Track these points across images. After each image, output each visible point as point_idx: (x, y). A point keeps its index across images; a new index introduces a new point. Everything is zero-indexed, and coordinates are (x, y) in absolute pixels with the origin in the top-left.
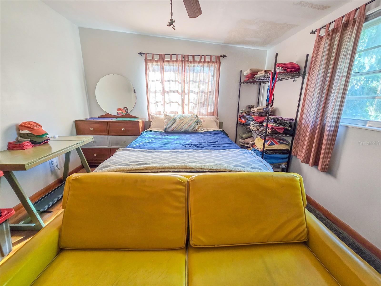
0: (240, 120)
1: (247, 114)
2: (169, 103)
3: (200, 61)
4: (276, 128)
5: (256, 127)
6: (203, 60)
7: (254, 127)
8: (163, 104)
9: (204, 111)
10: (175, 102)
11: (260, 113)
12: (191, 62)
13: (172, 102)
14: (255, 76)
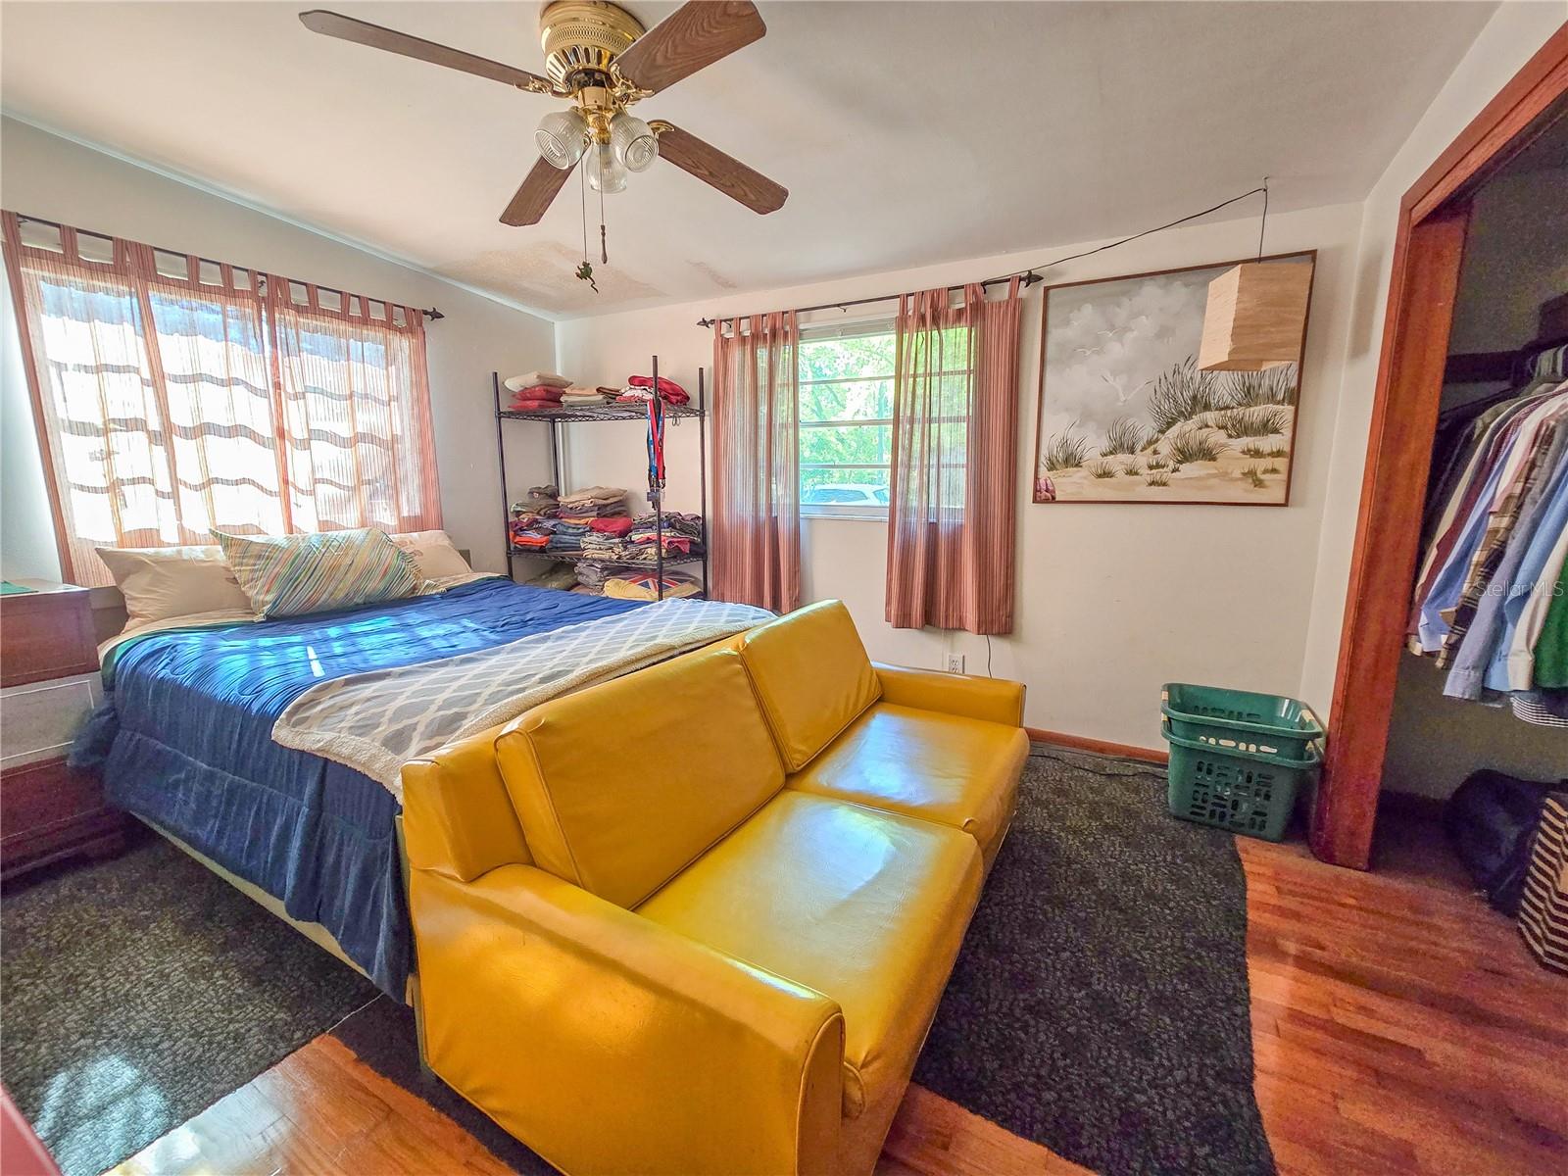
0: (518, 539)
1: (545, 514)
2: (203, 486)
3: (344, 316)
4: (678, 542)
5: (611, 548)
6: (355, 310)
7: (600, 549)
8: (170, 490)
9: (385, 516)
10: (237, 483)
11: (601, 507)
12: (299, 310)
13: (217, 481)
14: (562, 399)
